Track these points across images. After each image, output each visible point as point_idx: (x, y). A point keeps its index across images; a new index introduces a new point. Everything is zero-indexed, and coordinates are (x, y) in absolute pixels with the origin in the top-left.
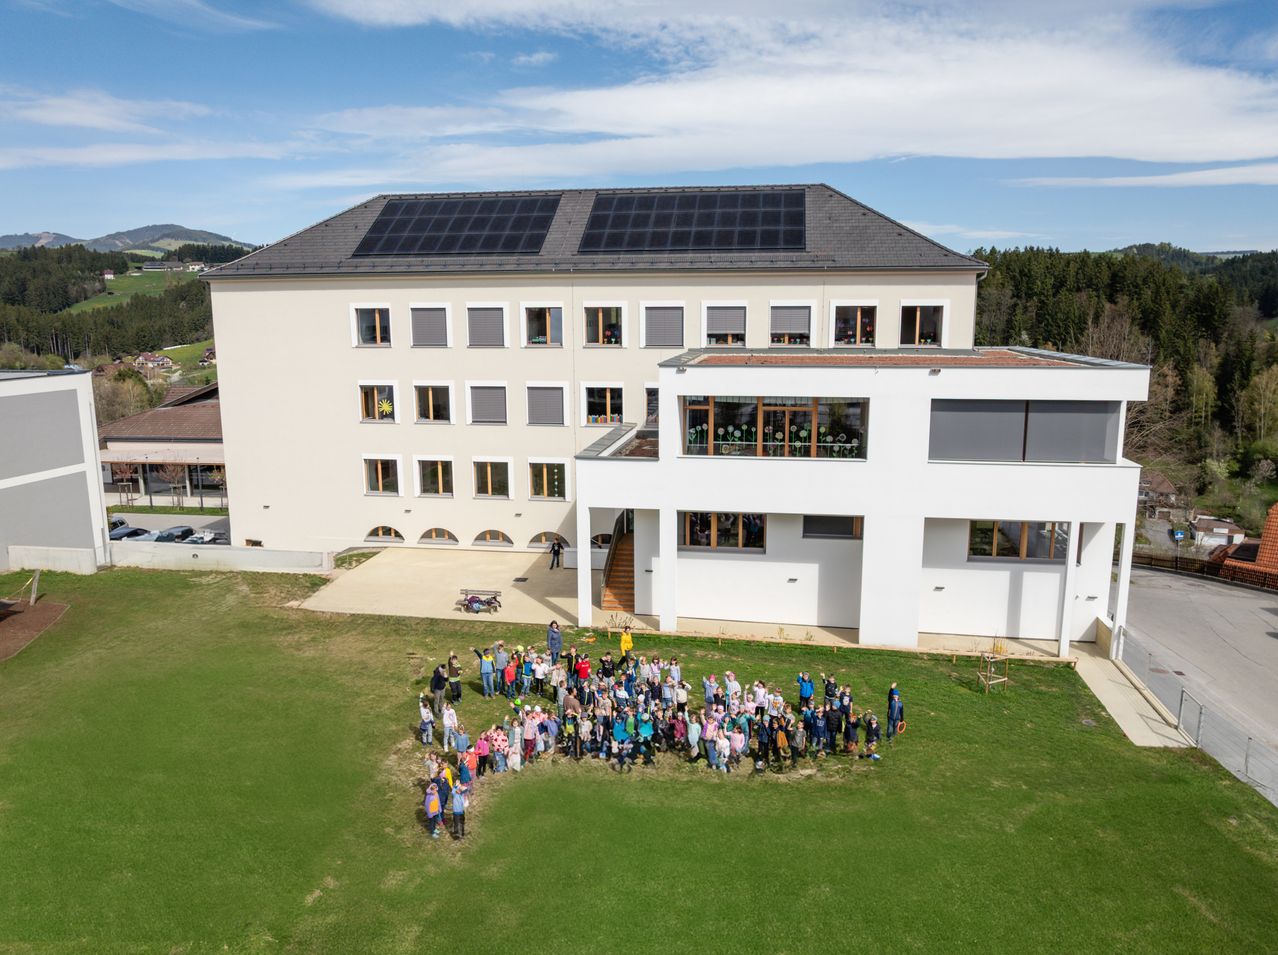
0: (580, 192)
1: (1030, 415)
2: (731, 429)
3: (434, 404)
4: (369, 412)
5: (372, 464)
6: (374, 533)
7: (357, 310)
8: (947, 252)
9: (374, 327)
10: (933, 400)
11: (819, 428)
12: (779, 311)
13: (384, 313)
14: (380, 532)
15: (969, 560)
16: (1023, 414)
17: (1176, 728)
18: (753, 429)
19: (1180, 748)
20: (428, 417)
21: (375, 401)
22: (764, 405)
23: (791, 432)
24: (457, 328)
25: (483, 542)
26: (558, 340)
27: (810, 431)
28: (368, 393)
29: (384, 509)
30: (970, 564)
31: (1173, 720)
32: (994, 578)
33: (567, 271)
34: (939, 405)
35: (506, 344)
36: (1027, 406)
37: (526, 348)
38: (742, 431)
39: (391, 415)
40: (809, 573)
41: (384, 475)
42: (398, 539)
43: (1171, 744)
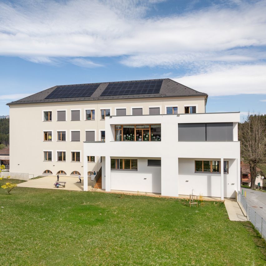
0: (105, 83)
1: (207, 127)
2: (127, 135)
3: (62, 136)
4: (46, 138)
5: (45, 152)
6: (45, 172)
7: (44, 112)
8: (197, 92)
9: (48, 116)
10: (178, 124)
11: (151, 135)
12: (151, 109)
13: (51, 112)
14: (47, 172)
15: (195, 172)
16: (205, 127)
17: (246, 217)
18: (134, 135)
19: (244, 222)
20: (60, 140)
21: (47, 136)
22: (136, 128)
23: (144, 136)
24: (68, 116)
25: (73, 175)
26: (94, 118)
27: (149, 135)
28: (46, 133)
29: (48, 165)
30: (196, 173)
31: (246, 215)
32: (202, 178)
33: (96, 100)
34: (180, 125)
35: (80, 120)
36: (206, 125)
37: (85, 120)
38: (130, 136)
39: (51, 140)
40: (149, 176)
41: (48, 156)
42: (51, 174)
43: (241, 220)
